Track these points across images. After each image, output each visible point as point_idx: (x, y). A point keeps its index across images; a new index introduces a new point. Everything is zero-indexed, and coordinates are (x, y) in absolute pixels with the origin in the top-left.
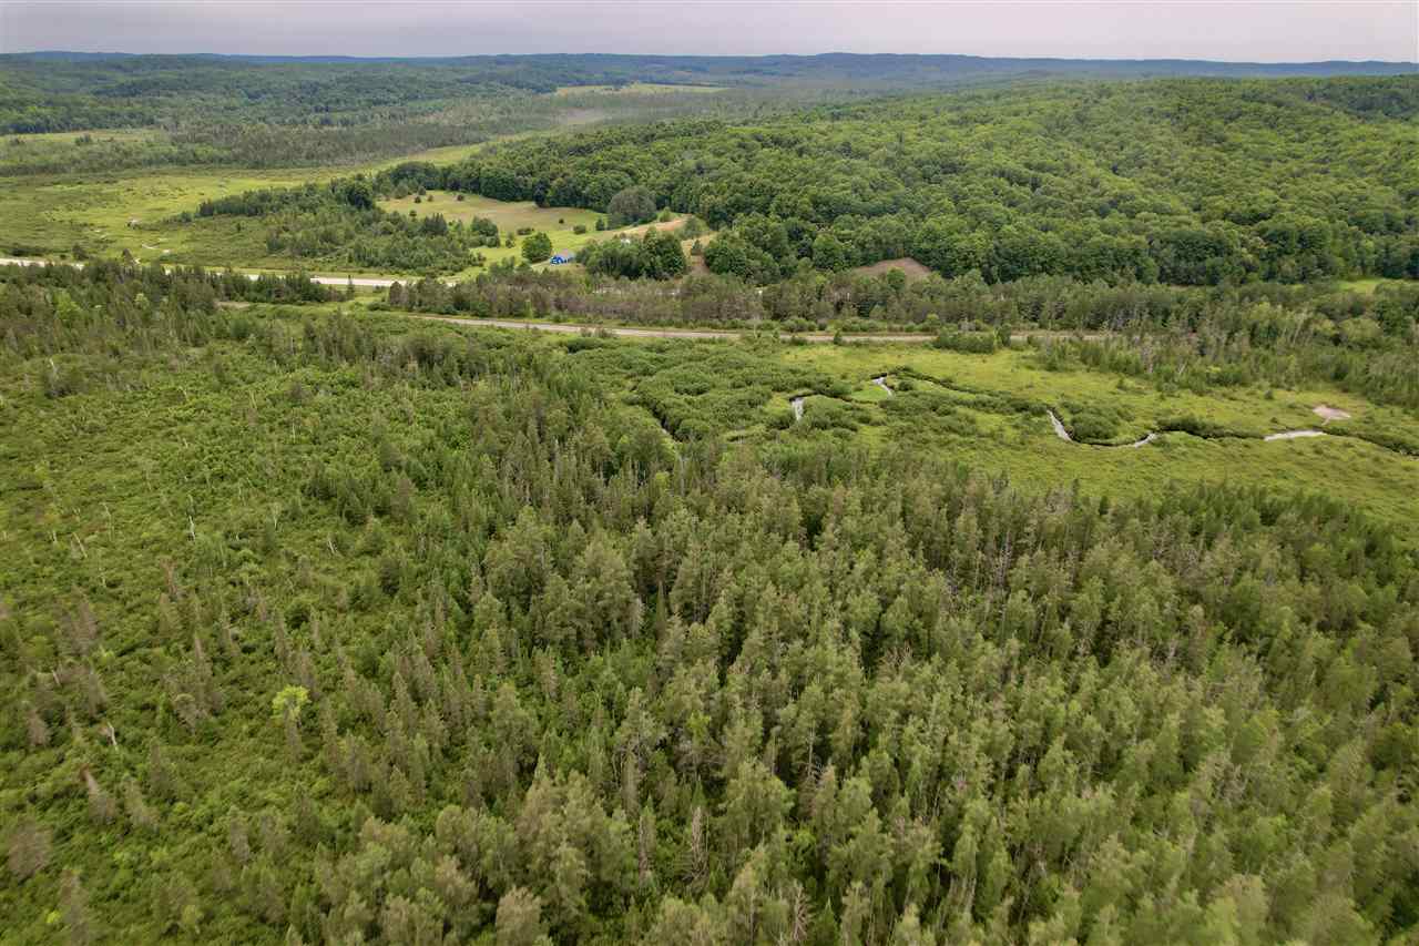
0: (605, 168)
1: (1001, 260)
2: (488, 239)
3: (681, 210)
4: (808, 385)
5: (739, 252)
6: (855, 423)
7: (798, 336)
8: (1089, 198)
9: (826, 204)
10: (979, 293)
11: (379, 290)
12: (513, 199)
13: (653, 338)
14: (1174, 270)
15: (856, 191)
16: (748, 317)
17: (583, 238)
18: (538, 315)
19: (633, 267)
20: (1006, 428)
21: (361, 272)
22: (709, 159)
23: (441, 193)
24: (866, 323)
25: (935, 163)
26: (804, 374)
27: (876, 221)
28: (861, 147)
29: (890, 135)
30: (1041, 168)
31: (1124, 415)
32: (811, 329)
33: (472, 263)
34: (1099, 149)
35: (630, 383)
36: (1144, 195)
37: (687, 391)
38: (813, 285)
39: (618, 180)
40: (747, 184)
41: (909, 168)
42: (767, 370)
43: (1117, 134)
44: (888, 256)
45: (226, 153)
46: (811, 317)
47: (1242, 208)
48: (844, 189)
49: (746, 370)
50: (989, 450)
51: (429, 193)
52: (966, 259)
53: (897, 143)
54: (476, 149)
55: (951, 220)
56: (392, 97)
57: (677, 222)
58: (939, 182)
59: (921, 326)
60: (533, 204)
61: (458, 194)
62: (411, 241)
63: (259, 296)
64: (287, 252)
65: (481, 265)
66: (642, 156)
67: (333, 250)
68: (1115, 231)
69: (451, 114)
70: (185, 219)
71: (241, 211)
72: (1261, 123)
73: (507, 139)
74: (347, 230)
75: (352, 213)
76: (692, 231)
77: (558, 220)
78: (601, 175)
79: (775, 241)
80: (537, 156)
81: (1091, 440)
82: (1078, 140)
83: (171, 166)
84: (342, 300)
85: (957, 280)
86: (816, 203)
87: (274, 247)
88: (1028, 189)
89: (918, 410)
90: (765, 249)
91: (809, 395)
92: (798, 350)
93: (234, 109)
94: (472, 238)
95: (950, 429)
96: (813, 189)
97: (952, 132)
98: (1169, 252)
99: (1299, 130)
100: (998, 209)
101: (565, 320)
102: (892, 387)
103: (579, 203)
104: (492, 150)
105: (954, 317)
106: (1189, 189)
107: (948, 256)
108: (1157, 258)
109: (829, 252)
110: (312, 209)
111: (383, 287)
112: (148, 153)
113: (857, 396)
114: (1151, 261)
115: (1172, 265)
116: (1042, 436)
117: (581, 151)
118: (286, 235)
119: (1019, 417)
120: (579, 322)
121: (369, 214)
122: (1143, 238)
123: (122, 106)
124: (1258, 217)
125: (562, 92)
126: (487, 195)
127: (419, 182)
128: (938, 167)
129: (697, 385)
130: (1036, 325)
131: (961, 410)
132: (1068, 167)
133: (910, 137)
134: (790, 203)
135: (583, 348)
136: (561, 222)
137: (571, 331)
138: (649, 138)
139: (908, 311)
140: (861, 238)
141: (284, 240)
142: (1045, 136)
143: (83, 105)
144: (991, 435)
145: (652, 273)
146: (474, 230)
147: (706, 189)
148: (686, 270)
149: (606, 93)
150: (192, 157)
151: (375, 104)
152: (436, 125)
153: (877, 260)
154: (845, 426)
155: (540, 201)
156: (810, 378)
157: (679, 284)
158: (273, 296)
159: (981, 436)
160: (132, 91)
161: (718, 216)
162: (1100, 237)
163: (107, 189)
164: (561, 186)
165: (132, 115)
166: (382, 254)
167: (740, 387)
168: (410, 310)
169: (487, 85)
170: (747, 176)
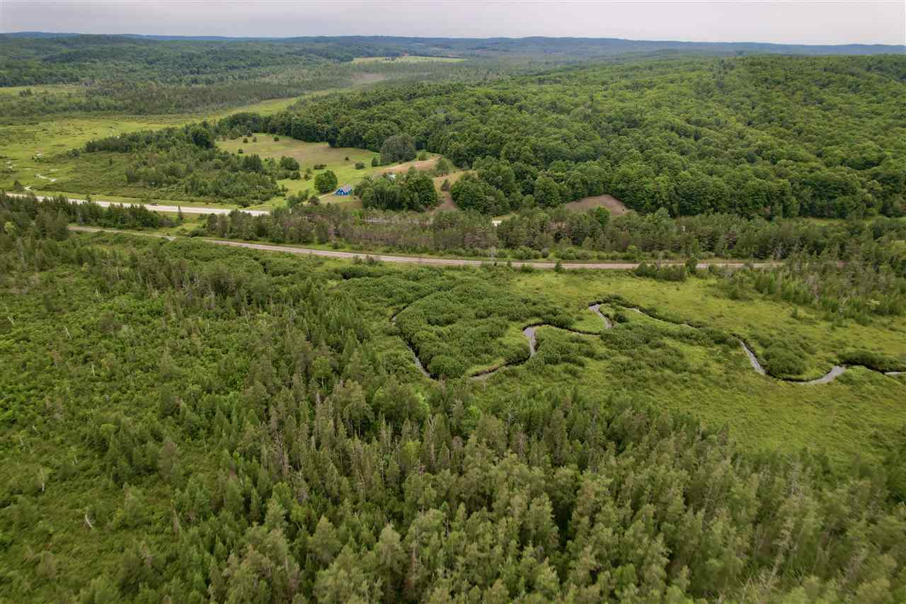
0: (380, 119)
1: (681, 199)
2: (292, 173)
3: (434, 150)
4: (538, 315)
5: (478, 190)
6: (582, 358)
7: (526, 264)
8: (739, 148)
9: (543, 150)
10: (667, 228)
11: (202, 217)
12: (313, 140)
13: (410, 265)
14: (812, 206)
15: (565, 141)
16: (487, 247)
17: (362, 173)
18: (322, 242)
19: (397, 201)
20: (710, 362)
21: (192, 201)
22: (455, 113)
23: (264, 135)
24: (580, 252)
25: (622, 120)
26: (534, 304)
27: (582, 166)
28: (563, 105)
29: (585, 97)
30: (698, 123)
31: (805, 347)
32: (536, 257)
33: (277, 193)
34: (737, 108)
35: (390, 312)
36: (780, 145)
37: (438, 323)
38: (537, 220)
39: (389, 128)
40: (483, 134)
41: (604, 123)
42: (504, 300)
43: (749, 97)
44: (592, 193)
45: (120, 102)
46: (536, 248)
47: (855, 156)
48: (556, 139)
49: (486, 300)
50: (700, 389)
51: (255, 135)
52: (653, 197)
53: (589, 103)
54: (293, 101)
55: (639, 166)
56: (243, 64)
57: (432, 161)
58: (626, 134)
59: (624, 254)
60: (327, 144)
61: (275, 136)
62: (233, 175)
63: (108, 222)
64: (141, 183)
65: (284, 196)
66: (407, 110)
67: (175, 182)
68: (765, 176)
69: (280, 76)
70: (75, 154)
71: (116, 149)
72: (847, 90)
73: (315, 94)
74: (188, 166)
75: (195, 151)
76: (441, 169)
77: (345, 157)
78: (376, 124)
79: (506, 180)
80: (332, 109)
81: (785, 376)
82: (720, 102)
83: (79, 112)
84: (173, 226)
85: (649, 216)
86: (535, 150)
87: (132, 179)
88: (692, 140)
89: (634, 344)
90: (498, 187)
91: (539, 324)
92: (526, 278)
93: (135, 71)
94: (280, 172)
95: (664, 365)
96: (533, 139)
97: (629, 95)
98: (807, 192)
99: (875, 94)
100: (674, 157)
101: (342, 247)
102: (607, 316)
103: (360, 145)
104: (304, 103)
105: (648, 247)
106: (810, 140)
107: (639, 195)
108: (798, 197)
109: (547, 191)
110: (167, 148)
111: (206, 215)
112: (65, 103)
113: (579, 326)
114: (794, 199)
115: (810, 202)
116: (742, 370)
117: (364, 105)
118: (143, 169)
119: (718, 348)
120: (353, 248)
121: (207, 153)
122: (785, 181)
123: (58, 69)
124: (869, 164)
125: (357, 61)
126: (295, 138)
127: (248, 126)
128: (624, 123)
129: (446, 315)
130: (713, 254)
131: (669, 342)
132: (718, 123)
133: (599, 98)
134: (515, 150)
135: (354, 276)
136: (347, 159)
137: (345, 257)
138: (413, 96)
139: (612, 242)
140: (571, 180)
141: (140, 173)
142: (696, 98)
143: (30, 68)
144: (699, 372)
145: (411, 206)
146: (282, 166)
147: (453, 137)
148: (437, 203)
149: (385, 62)
150: (95, 106)
151: (230, 68)
152: (269, 84)
153: (583, 197)
154: (574, 362)
155: (333, 144)
156: (540, 308)
157: (431, 217)
158: (119, 223)
159: (692, 372)
160: (68, 58)
161: (461, 158)
162: (754, 182)
163: (29, 129)
164: (347, 132)
165: (65, 76)
166: (210, 186)
167: (481, 317)
168: (223, 236)
169: (306, 57)
170: (484, 128)
